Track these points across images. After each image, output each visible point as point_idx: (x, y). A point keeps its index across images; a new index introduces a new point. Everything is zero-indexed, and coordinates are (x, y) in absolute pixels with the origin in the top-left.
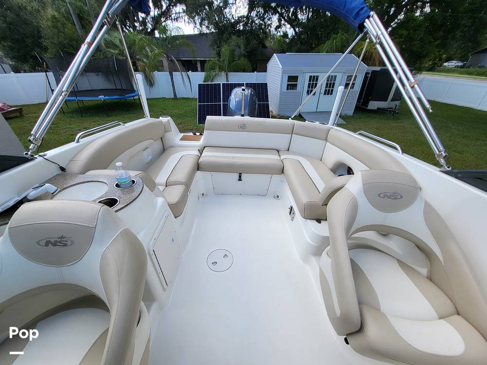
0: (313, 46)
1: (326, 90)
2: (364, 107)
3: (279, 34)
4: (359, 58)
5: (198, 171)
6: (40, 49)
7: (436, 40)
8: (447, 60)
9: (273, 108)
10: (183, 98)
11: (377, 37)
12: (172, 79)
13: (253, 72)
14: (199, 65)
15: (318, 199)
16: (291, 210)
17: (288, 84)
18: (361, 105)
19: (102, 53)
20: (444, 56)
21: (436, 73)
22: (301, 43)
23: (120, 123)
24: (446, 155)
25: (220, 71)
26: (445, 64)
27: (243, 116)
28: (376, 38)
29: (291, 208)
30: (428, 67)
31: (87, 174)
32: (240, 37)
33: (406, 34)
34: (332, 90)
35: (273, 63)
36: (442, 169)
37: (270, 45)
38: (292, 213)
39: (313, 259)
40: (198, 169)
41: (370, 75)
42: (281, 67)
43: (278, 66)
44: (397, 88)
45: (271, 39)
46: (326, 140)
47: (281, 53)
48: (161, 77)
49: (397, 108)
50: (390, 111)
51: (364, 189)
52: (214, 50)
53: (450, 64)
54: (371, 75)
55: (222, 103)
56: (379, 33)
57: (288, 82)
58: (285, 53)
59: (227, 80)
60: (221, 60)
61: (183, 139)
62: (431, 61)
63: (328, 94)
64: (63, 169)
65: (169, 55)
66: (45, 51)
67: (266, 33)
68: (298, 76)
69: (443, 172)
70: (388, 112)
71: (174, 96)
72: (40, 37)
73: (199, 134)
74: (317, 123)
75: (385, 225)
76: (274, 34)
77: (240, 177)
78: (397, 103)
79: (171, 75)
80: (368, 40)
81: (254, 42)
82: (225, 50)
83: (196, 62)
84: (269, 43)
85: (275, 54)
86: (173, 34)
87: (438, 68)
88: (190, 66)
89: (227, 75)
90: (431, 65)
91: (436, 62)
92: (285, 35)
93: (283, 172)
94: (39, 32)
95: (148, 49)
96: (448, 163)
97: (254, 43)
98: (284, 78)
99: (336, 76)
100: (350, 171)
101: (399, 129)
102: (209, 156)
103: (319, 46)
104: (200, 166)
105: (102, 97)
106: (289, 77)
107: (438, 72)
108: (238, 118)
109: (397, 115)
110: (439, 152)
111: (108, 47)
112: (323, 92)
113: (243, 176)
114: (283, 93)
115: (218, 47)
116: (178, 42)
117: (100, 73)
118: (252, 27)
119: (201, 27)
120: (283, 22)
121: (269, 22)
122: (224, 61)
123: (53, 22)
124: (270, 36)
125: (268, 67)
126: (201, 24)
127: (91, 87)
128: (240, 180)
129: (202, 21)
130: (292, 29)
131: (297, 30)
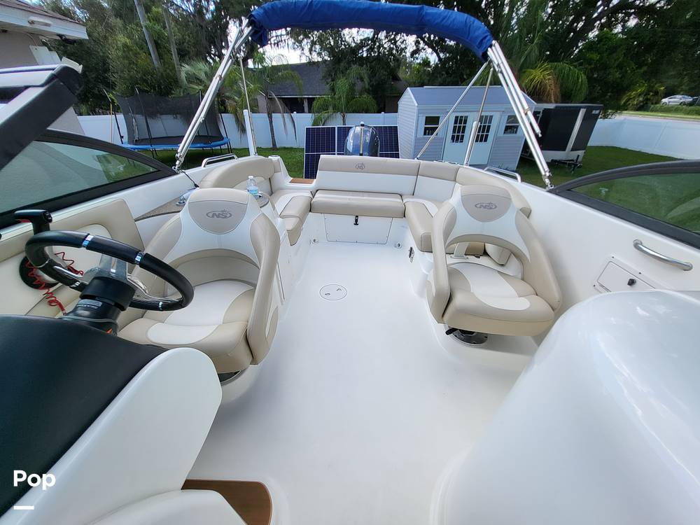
0: (465, 77)
1: (477, 136)
3: (417, 61)
5: (310, 213)
8: (668, 95)
10: (285, 148)
12: (271, 122)
13: (379, 112)
14: (306, 104)
16: (411, 252)
17: (425, 128)
18: (528, 156)
19: (182, 91)
20: (662, 88)
21: (649, 113)
22: (447, 73)
25: (334, 112)
26: (663, 100)
27: (361, 155)
28: (498, 67)
29: (411, 250)
30: (637, 105)
32: (362, 66)
34: (487, 135)
35: (406, 100)
37: (404, 76)
38: (411, 254)
40: (310, 211)
41: (541, 115)
42: (416, 105)
43: (412, 104)
45: (407, 67)
46: (455, 180)
47: (417, 86)
49: (579, 160)
50: (569, 164)
51: (462, 200)
52: (328, 84)
53: (671, 100)
55: (336, 153)
57: (425, 124)
58: (422, 86)
59: (344, 124)
60: (336, 96)
61: (293, 182)
62: (642, 96)
63: (481, 141)
64: (196, 186)
65: (269, 91)
67: (398, 60)
68: (439, 117)
70: (567, 166)
71: (273, 145)
72: (107, 70)
75: (483, 234)
76: (411, 62)
77: (356, 221)
78: (581, 153)
79: (270, 118)
80: (492, 69)
81: (383, 73)
82: (342, 84)
83: (302, 99)
84: (403, 74)
85: (409, 89)
86: (274, 64)
87: (652, 106)
88: (294, 105)
89: (344, 117)
90: (643, 102)
91: (649, 97)
92: (426, 63)
93: (404, 216)
94: (105, 63)
96: (551, 182)
97: (381, 74)
98: (420, 118)
99: (491, 117)
102: (320, 197)
104: (312, 207)
106: (426, 117)
107: (652, 111)
108: (355, 157)
109: (579, 169)
111: (189, 82)
113: (360, 220)
114: (419, 139)
115: (333, 80)
116: (280, 74)
117: (178, 116)
118: (379, 53)
119: (311, 54)
120: (422, 45)
121: (403, 46)
122: (340, 98)
123: (124, 51)
124: (405, 63)
125: (399, 105)
126: (311, 50)
127: (166, 133)
128: (356, 224)
129: (312, 46)
130: (435, 54)
131: (441, 55)
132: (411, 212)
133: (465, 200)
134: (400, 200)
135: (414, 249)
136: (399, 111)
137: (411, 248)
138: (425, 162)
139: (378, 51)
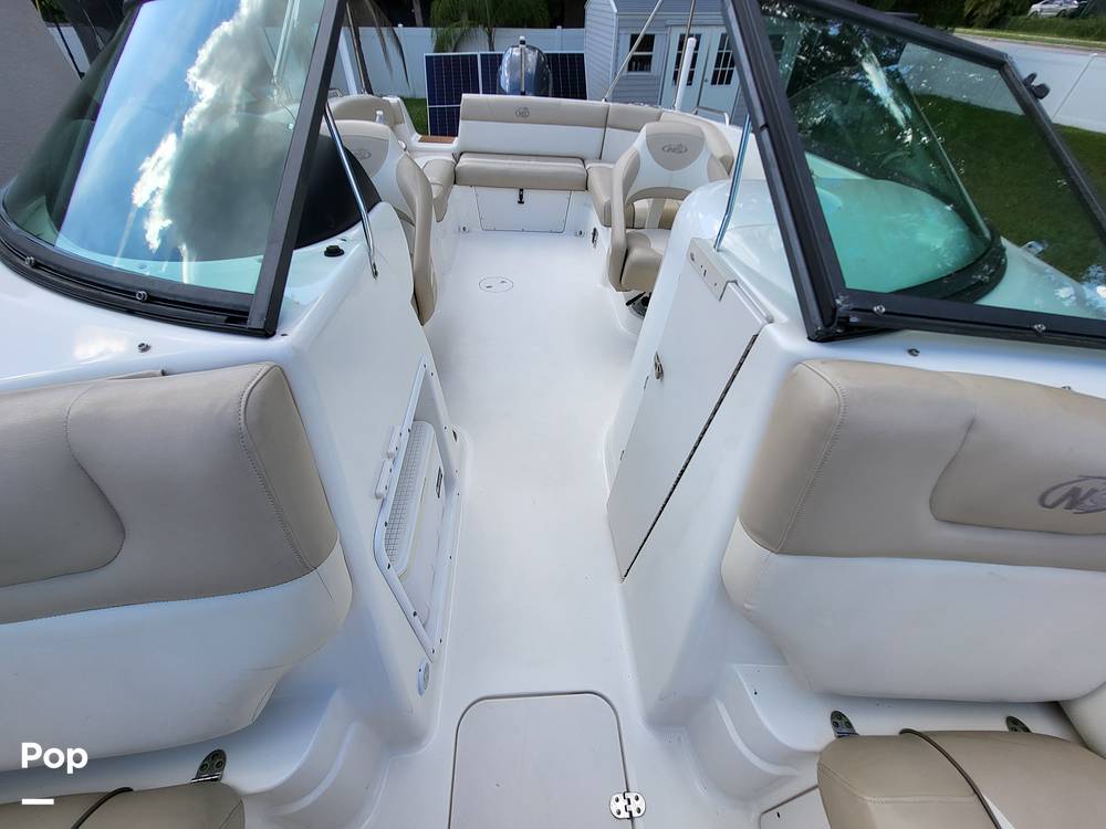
1: (716, 73)
5: (457, 185)
12: (358, 46)
14: (417, 8)
16: (594, 235)
17: (631, 57)
25: (472, 24)
26: (1033, 7)
34: (730, 73)
35: (599, 1)
40: (455, 183)
42: (616, 11)
43: (608, 9)
51: (648, 142)
53: (1046, 7)
57: (631, 51)
59: (492, 48)
61: (422, 141)
63: (721, 83)
68: (654, 36)
75: (671, 186)
77: (521, 197)
87: (1013, 19)
88: (396, 13)
89: (490, 34)
90: (999, 10)
93: (586, 188)
98: (622, 39)
104: (457, 177)
106: (633, 36)
108: (514, 98)
113: (526, 194)
125: (587, 11)
128: (521, 202)
132: (596, 181)
133: (651, 141)
134: (581, 166)
135: (598, 230)
136: (586, 24)
137: (595, 230)
138: (616, 104)
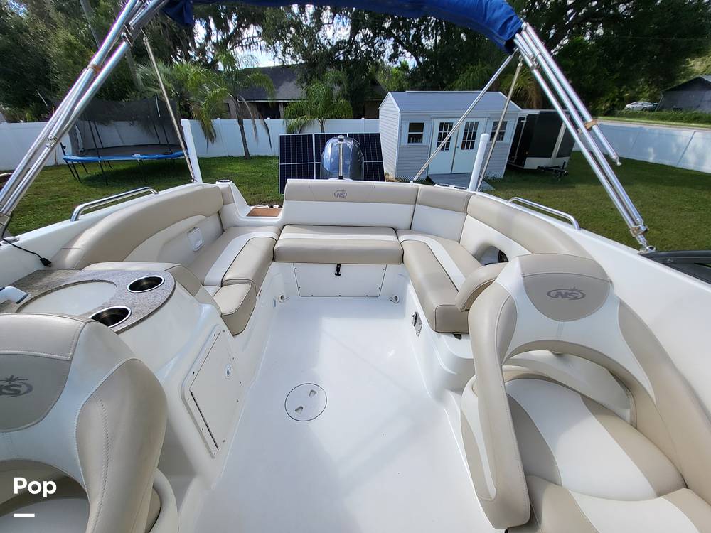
1: (464, 143)
2: (520, 167)
3: (395, 66)
4: (507, 95)
5: (274, 263)
6: (48, 88)
7: (613, 72)
8: (631, 100)
9: (389, 169)
10: (259, 157)
11: (534, 59)
12: (242, 129)
13: (359, 118)
14: (281, 110)
15: (456, 300)
16: (416, 319)
18: (515, 163)
19: (138, 94)
20: (627, 95)
21: (616, 118)
22: (427, 77)
23: (151, 190)
24: (646, 231)
25: (311, 118)
26: (627, 106)
27: (341, 178)
28: (532, 60)
29: (416, 316)
30: (605, 110)
31: (86, 269)
32: (339, 70)
33: (573, 64)
34: (473, 143)
35: (387, 105)
36: (642, 251)
37: (383, 81)
38: (417, 324)
39: (452, 396)
40: (274, 259)
41: (525, 121)
42: (399, 110)
44: (567, 131)
45: (385, 72)
46: (466, 212)
47: (398, 91)
48: (226, 127)
49: (565, 167)
50: (556, 171)
51: (525, 284)
52: (303, 88)
53: (635, 106)
54: (527, 121)
55: (314, 163)
56: (537, 52)
58: (404, 91)
59: (323, 130)
60: (313, 101)
61: (251, 214)
62: (609, 102)
63: (468, 148)
64: (46, 262)
65: (237, 95)
66: (55, 91)
67: (377, 64)
69: (643, 255)
70: (554, 173)
71: (246, 154)
72: (48, 71)
73: (278, 206)
74: (452, 187)
75: (560, 340)
76: (389, 66)
77: (338, 269)
78: (566, 159)
79: (241, 124)
80: (520, 64)
82: (319, 88)
83: (277, 105)
84: (382, 79)
85: (389, 93)
86: (243, 66)
89: (322, 123)
90: (609, 107)
91: (615, 103)
92: (404, 67)
93: (403, 262)
95: (206, 87)
96: (651, 242)
97: (359, 79)
98: (403, 126)
99: (477, 123)
100: (502, 258)
101: (569, 197)
102: (290, 238)
103: (452, 82)
104: (276, 254)
105: (137, 156)
108: (333, 181)
109: (566, 176)
110: (636, 225)
111: (147, 84)
112: (460, 145)
113: (343, 269)
114: (403, 147)
115: (308, 84)
116: (250, 77)
117: (135, 122)
118: (356, 56)
119: (284, 56)
120: (400, 49)
121: (381, 49)
122: (317, 103)
123: (66, 49)
124: (383, 68)
125: (380, 111)
126: (284, 53)
127: (123, 142)
128: (338, 274)
129: (285, 48)
130: (414, 58)
131: (421, 59)
132: (410, 256)
134: (395, 237)
136: (380, 116)
137: (416, 313)
139: (356, 54)
